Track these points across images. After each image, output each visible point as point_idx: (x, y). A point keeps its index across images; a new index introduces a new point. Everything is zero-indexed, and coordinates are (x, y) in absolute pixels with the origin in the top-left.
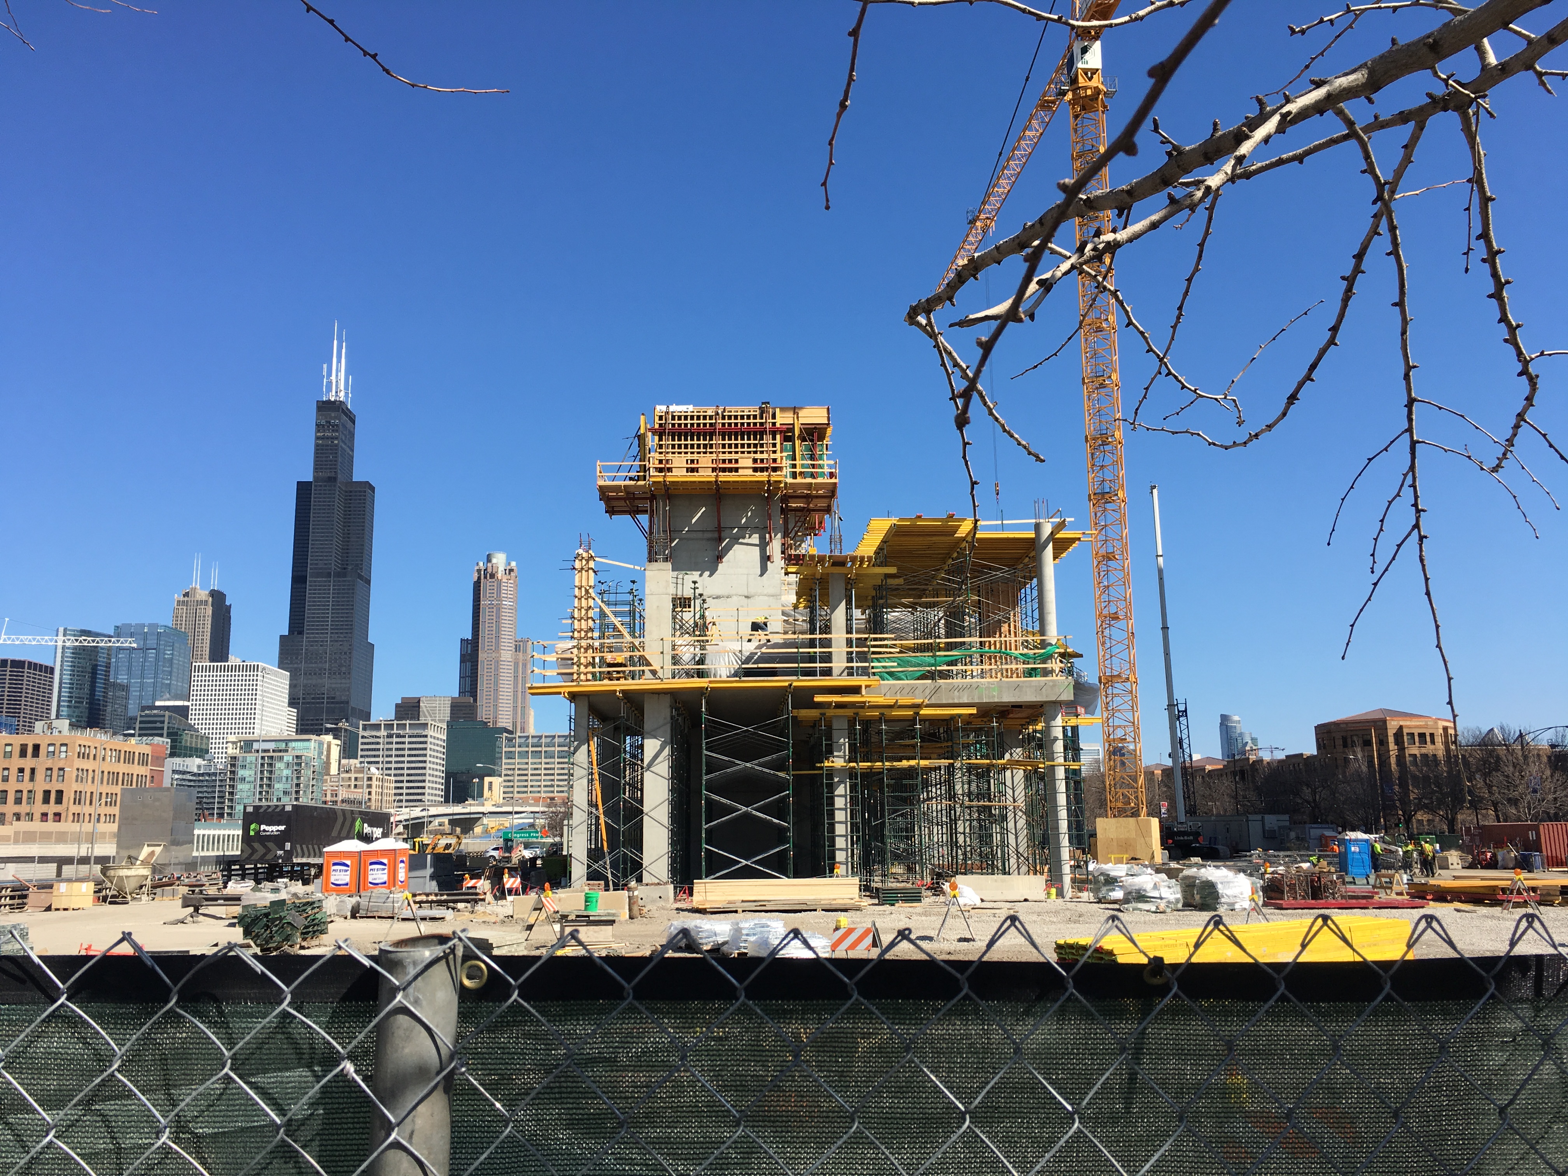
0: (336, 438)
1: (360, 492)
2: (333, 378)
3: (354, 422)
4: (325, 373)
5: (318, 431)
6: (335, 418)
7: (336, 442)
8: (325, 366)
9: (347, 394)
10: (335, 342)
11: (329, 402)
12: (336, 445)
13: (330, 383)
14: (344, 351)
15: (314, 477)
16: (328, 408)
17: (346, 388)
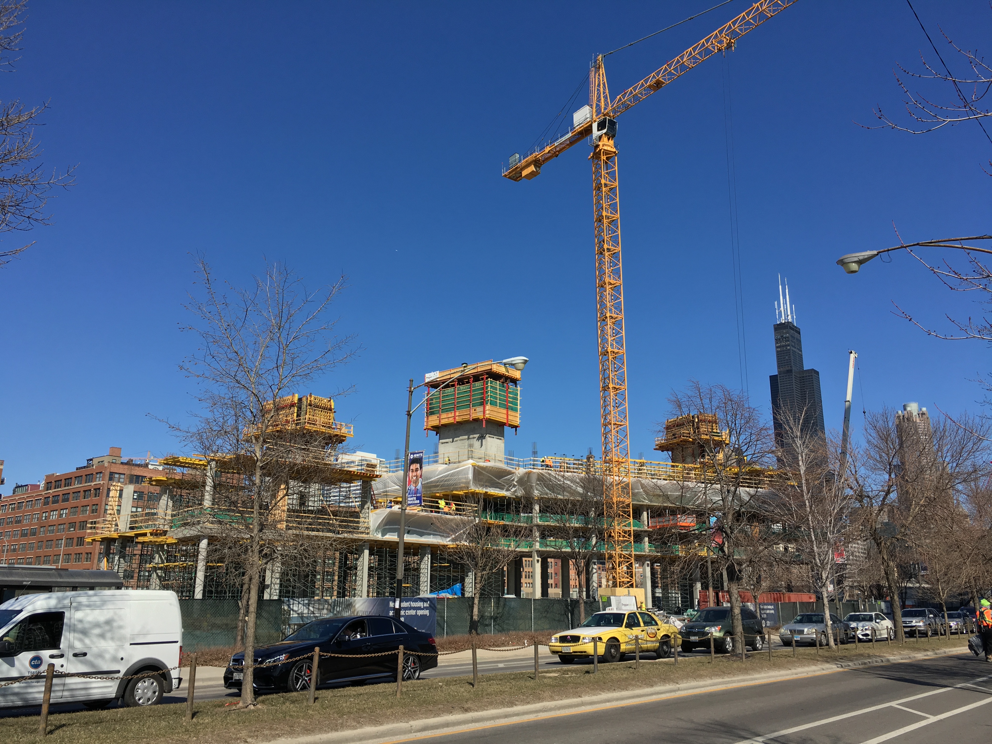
0: (789, 345)
1: (809, 376)
2: (782, 308)
3: (799, 333)
4: (776, 307)
5: (777, 343)
6: (786, 333)
7: (789, 348)
8: (776, 303)
9: (792, 317)
10: (780, 287)
11: (781, 324)
12: (789, 350)
13: (780, 313)
14: (787, 291)
15: (779, 372)
16: (780, 328)
17: (792, 313)
